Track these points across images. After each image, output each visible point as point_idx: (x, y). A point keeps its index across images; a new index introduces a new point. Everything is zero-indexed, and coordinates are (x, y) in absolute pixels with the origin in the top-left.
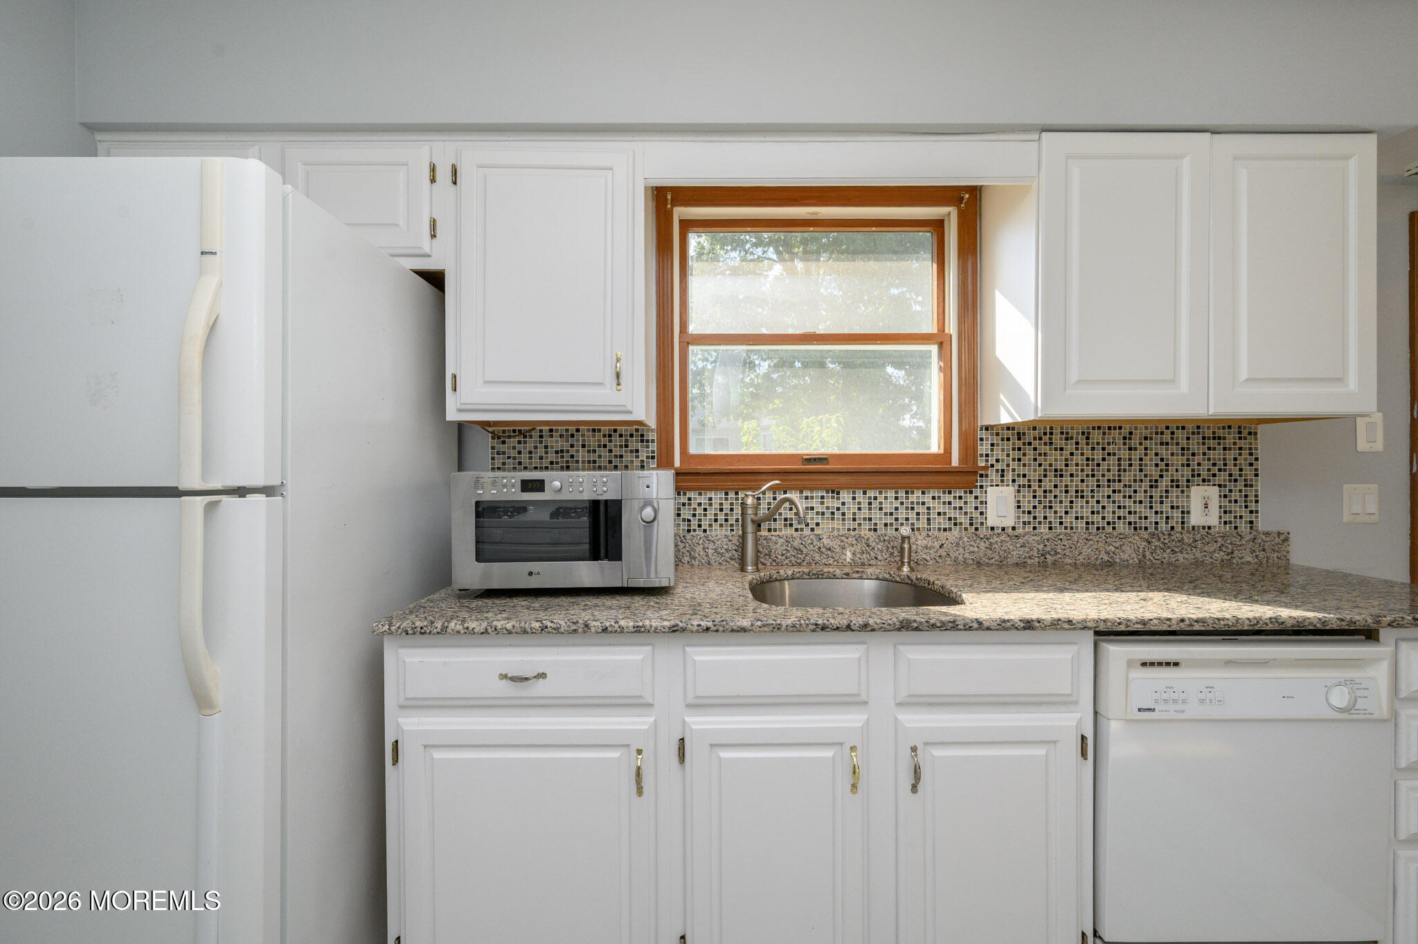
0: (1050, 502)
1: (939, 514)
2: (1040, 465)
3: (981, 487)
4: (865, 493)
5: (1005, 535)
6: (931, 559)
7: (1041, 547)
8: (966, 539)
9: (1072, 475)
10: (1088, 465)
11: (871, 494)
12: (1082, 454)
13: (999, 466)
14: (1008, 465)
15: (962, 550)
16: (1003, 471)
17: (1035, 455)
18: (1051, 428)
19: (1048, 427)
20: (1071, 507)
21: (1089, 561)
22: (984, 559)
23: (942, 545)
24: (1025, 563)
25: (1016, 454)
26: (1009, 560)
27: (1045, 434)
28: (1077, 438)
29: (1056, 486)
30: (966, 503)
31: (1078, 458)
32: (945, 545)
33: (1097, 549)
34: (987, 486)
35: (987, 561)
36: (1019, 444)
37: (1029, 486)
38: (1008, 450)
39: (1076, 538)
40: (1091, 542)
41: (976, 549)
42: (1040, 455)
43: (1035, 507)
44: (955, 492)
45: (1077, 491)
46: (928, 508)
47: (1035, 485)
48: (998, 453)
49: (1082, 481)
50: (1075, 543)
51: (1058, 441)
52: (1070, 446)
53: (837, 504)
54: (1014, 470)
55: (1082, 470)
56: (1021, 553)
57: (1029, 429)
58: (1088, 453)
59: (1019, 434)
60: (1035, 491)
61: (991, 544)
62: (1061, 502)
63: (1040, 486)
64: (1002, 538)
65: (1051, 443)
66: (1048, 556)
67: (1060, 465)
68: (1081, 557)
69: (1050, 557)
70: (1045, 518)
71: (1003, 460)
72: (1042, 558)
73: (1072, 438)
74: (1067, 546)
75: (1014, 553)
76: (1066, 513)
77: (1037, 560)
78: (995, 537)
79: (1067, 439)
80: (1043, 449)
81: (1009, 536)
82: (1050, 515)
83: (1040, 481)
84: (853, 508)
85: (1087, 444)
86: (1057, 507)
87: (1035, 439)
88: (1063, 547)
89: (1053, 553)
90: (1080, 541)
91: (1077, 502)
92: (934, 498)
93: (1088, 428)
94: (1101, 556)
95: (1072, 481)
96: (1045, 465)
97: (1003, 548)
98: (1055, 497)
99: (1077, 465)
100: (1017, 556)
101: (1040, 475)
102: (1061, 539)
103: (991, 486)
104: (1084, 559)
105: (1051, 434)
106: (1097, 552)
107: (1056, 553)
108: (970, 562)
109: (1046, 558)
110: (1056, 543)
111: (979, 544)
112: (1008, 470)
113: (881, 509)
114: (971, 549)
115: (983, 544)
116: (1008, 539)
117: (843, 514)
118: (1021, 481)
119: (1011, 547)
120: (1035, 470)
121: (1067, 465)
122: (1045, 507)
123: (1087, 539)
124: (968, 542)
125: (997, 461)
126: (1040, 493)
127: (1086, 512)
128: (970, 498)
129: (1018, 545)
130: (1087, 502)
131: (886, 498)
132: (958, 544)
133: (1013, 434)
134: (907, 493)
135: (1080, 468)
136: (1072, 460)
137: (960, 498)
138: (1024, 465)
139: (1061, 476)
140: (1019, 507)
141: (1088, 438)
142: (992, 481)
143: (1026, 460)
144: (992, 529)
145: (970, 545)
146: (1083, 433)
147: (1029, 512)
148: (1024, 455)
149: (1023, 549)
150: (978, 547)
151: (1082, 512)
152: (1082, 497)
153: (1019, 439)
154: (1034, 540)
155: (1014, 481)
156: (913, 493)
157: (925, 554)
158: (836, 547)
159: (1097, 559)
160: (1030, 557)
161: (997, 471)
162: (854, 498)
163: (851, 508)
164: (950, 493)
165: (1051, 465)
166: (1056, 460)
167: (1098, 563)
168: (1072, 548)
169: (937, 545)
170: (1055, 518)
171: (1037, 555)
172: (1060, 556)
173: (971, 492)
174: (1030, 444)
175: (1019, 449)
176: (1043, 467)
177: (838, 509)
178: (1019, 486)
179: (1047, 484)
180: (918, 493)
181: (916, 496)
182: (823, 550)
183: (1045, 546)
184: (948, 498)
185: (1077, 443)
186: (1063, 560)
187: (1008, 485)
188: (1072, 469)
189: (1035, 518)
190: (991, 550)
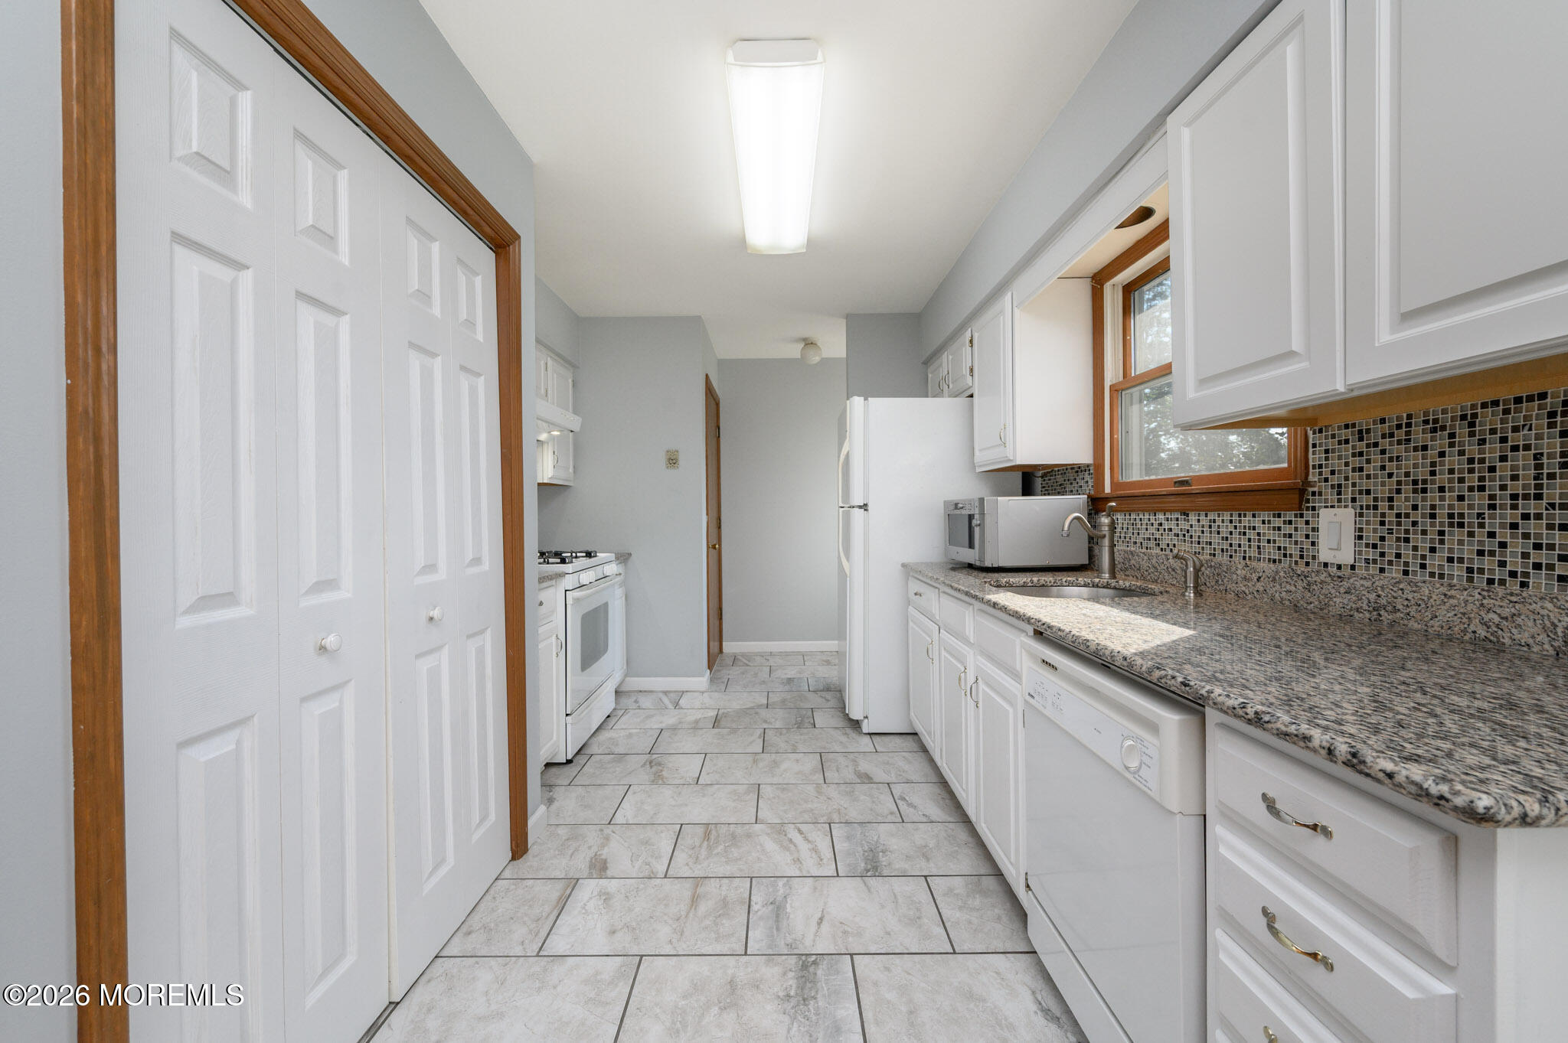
0: (1407, 532)
1: (1269, 541)
2: (1390, 475)
3: (1314, 508)
4: (1206, 516)
5: (1325, 574)
6: (1250, 594)
7: (1372, 597)
8: (1282, 574)
9: (1442, 489)
10: (1471, 471)
11: (1211, 516)
12: (1461, 453)
13: (1335, 480)
14: (1347, 479)
15: (1278, 586)
16: (1340, 486)
17: (1382, 460)
18: (1409, 417)
19: (1405, 415)
20: (1442, 542)
21: (1449, 632)
22: (1302, 603)
23: (1260, 578)
24: (1351, 616)
25: (1357, 462)
26: (1330, 609)
27: (1399, 427)
28: (1453, 427)
29: (1415, 507)
30: (1296, 529)
31: (1453, 460)
32: (1262, 579)
33: (1464, 614)
34: (1320, 507)
35: (1305, 605)
36: (1361, 446)
37: (1376, 508)
38: (1347, 457)
39: (1427, 592)
40: (1453, 602)
41: (1293, 588)
42: (1391, 459)
43: (1382, 539)
44: (1285, 516)
45: (1451, 516)
46: (1259, 534)
47: (1383, 506)
48: (1335, 463)
49: (1461, 498)
50: (1426, 598)
51: (1419, 435)
52: (1441, 441)
53: (1185, 526)
54: (1354, 485)
55: (1461, 480)
56: (1346, 601)
57: (1375, 422)
58: (1472, 449)
59: (1360, 432)
60: (1383, 515)
61: (1309, 584)
62: (1424, 532)
63: (1391, 508)
64: (1322, 577)
65: (1409, 440)
66: (1382, 612)
67: (1422, 473)
68: (1436, 623)
69: (1386, 614)
70: (1398, 556)
71: (1340, 472)
72: (1375, 613)
73: (1443, 428)
74: (1413, 602)
75: (1338, 600)
76: (1433, 550)
77: (1367, 615)
78: (1313, 574)
79: (1434, 430)
80: (1396, 450)
81: (1330, 575)
82: (1407, 553)
83: (1391, 499)
84: (1197, 528)
85: (1472, 434)
86: (1416, 538)
87: (1384, 436)
88: (1406, 603)
89: (1390, 608)
90: (1434, 597)
91: (1451, 534)
92: (1264, 522)
93: (1473, 406)
94: (1472, 628)
95: (1442, 499)
96: (1399, 474)
97: (1324, 591)
98: (1415, 524)
99: (1451, 471)
100: (1341, 605)
101: (1390, 491)
102: (1402, 589)
103: (1326, 507)
104: (1442, 627)
105: (1409, 425)
106: (1464, 620)
107: (1396, 610)
108: (1287, 603)
109: (1380, 615)
110: (1395, 595)
111: (1296, 581)
112: (1346, 486)
113: (1219, 533)
114: (1288, 587)
115: (1300, 582)
116: (1329, 580)
117: (1191, 537)
118: (1365, 500)
119: (1333, 591)
120: (1383, 484)
121: (1433, 473)
122: (1398, 539)
123: (1445, 595)
124: (1284, 577)
125: (1333, 472)
126: (1390, 518)
127: (1468, 551)
128: (1300, 523)
129: (1342, 590)
130: (1471, 534)
131: (1223, 521)
132: (1274, 580)
133: (1353, 434)
134: (1240, 515)
135: (1456, 476)
136: (1442, 464)
137: (1290, 522)
138: (1368, 477)
139: (1424, 491)
140: (1360, 538)
141: (1472, 425)
142: (1326, 501)
143: (1370, 469)
144: (1326, 565)
145: (1287, 582)
146: (1463, 417)
147: (1375, 546)
148: (1368, 461)
149: (1348, 596)
150: (1295, 586)
151: (1461, 551)
152: (1461, 525)
153: (1361, 439)
154: (1362, 585)
155: (1354, 500)
156: (1245, 516)
157: (1244, 586)
158: (1178, 568)
159: (1465, 631)
160: (1357, 610)
161: (1333, 486)
162: (1199, 521)
163: (1196, 531)
164: (1279, 516)
165: (1407, 474)
166: (1415, 466)
167: (1466, 638)
168: (1420, 605)
169: (1254, 577)
170: (1415, 557)
171: (1367, 608)
172: (1402, 615)
173: (1302, 516)
174: (1376, 445)
175: (1361, 454)
176: (1395, 479)
177: (1188, 531)
178: (1361, 507)
179: (1402, 504)
180: (1249, 517)
181: (1248, 520)
182: (1170, 569)
183: (1379, 596)
184: (1278, 522)
185: (1452, 436)
186: (1406, 622)
187: (1346, 507)
188: (1442, 478)
189: (1382, 554)
190: (1309, 591)
